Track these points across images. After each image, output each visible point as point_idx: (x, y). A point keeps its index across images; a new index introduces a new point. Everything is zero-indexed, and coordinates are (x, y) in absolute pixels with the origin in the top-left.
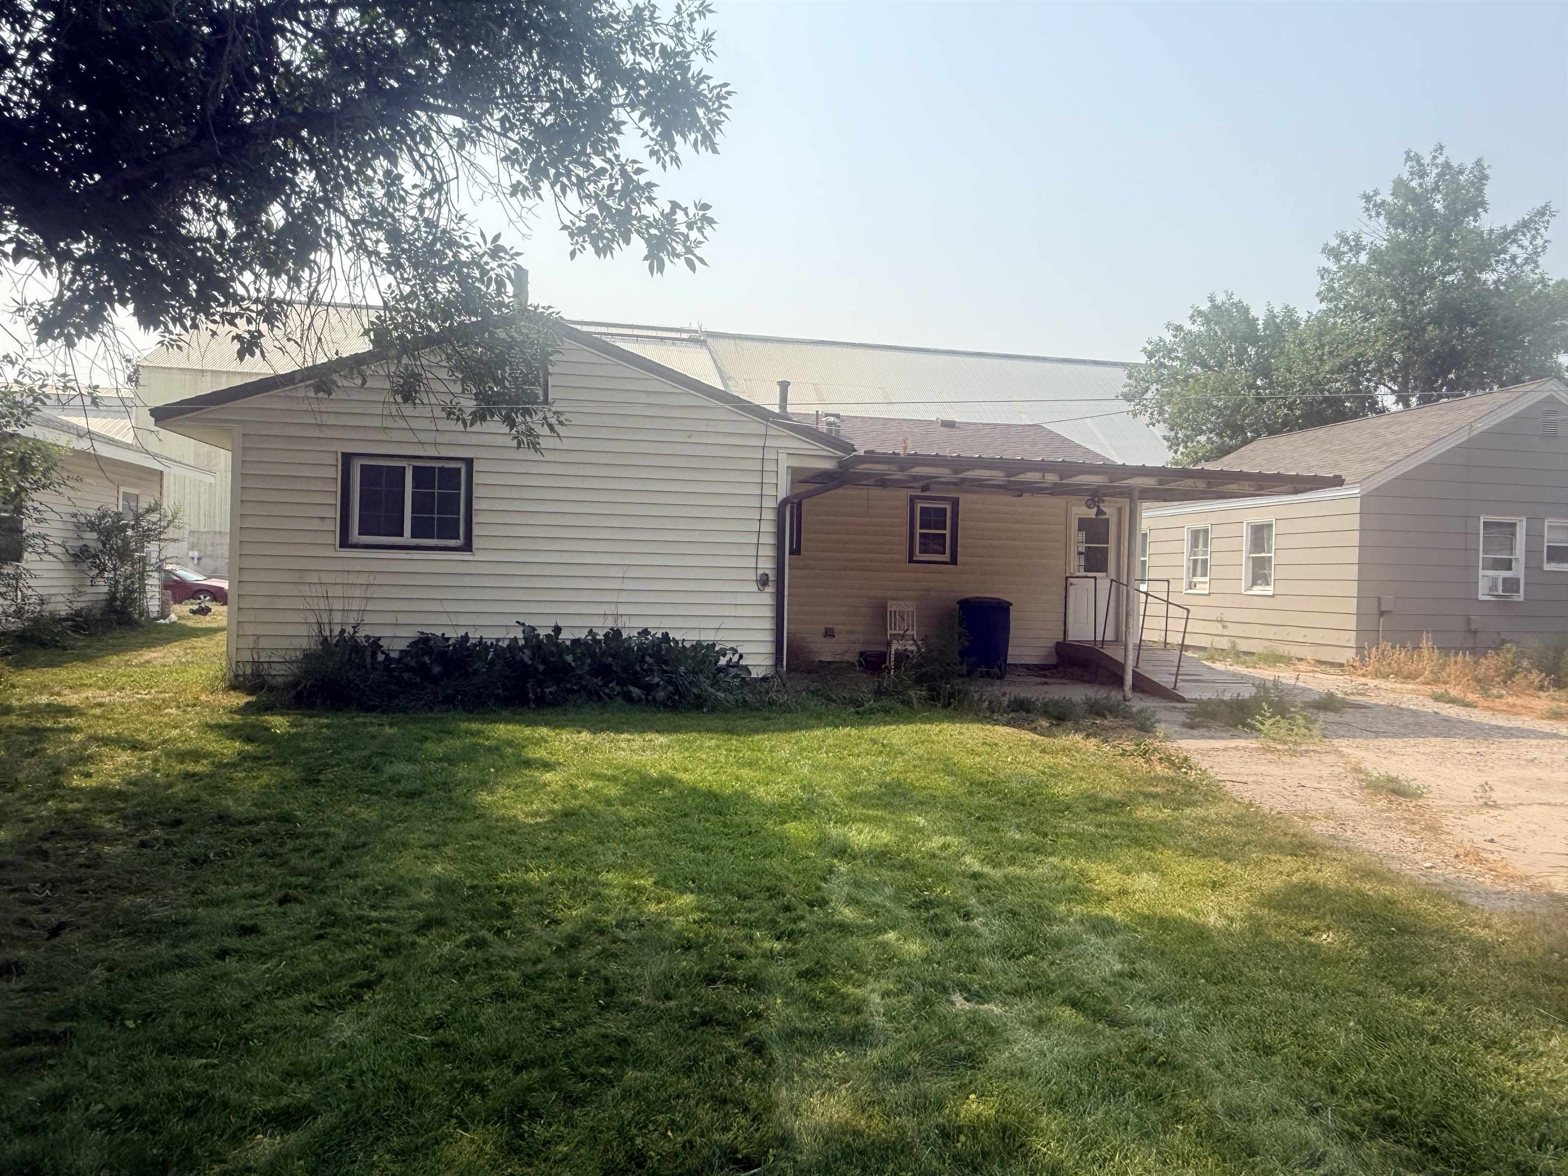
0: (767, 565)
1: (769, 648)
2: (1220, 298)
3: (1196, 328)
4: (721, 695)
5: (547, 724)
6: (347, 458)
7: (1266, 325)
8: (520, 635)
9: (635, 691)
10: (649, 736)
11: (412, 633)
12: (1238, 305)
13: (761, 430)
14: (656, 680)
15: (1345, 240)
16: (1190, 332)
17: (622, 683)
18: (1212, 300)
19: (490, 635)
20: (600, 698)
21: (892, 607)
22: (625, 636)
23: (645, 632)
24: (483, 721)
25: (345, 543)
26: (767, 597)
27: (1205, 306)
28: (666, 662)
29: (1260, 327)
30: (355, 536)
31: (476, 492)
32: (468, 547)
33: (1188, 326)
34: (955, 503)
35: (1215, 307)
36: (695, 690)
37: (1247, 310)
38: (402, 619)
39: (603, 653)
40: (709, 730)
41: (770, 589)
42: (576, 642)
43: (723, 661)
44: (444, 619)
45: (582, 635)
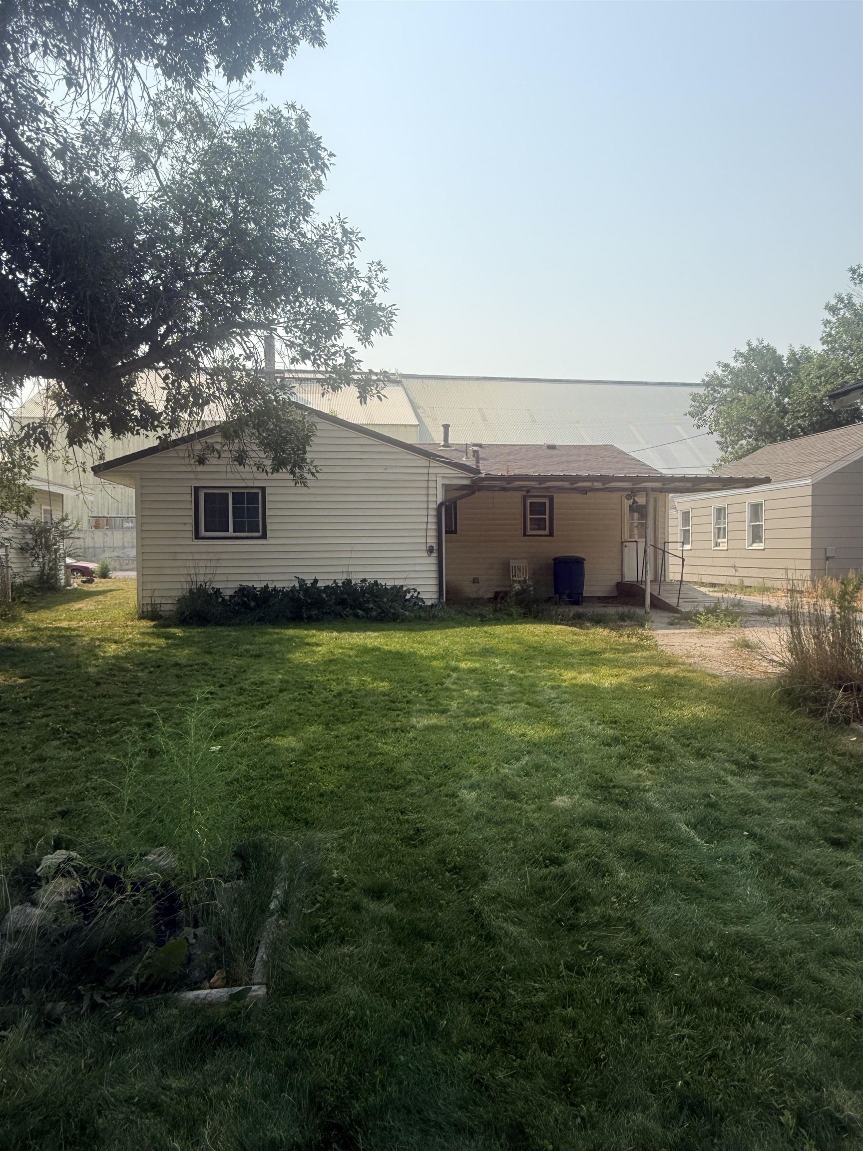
0: (432, 541)
1: (435, 589)
2: (754, 344)
3: (737, 365)
4: (407, 613)
5: (315, 629)
6: (197, 489)
7: (790, 360)
8: (297, 585)
9: (360, 612)
10: (368, 633)
11: (236, 585)
12: (768, 348)
13: (427, 464)
14: (371, 606)
15: (841, 300)
16: (734, 368)
17: (353, 608)
18: (749, 345)
19: (279, 585)
20: (341, 616)
21: (513, 564)
22: (353, 583)
23: (364, 580)
24: (282, 628)
25: (197, 537)
26: (433, 560)
27: (744, 349)
28: (376, 597)
29: (785, 362)
30: (203, 533)
31: (268, 505)
32: (264, 536)
33: (733, 364)
34: (551, 499)
35: (751, 349)
36: (392, 611)
37: (775, 352)
38: (231, 578)
39: (342, 593)
40: (399, 630)
41: (435, 554)
42: (327, 587)
43: (408, 596)
44: (255, 578)
45: (330, 583)
